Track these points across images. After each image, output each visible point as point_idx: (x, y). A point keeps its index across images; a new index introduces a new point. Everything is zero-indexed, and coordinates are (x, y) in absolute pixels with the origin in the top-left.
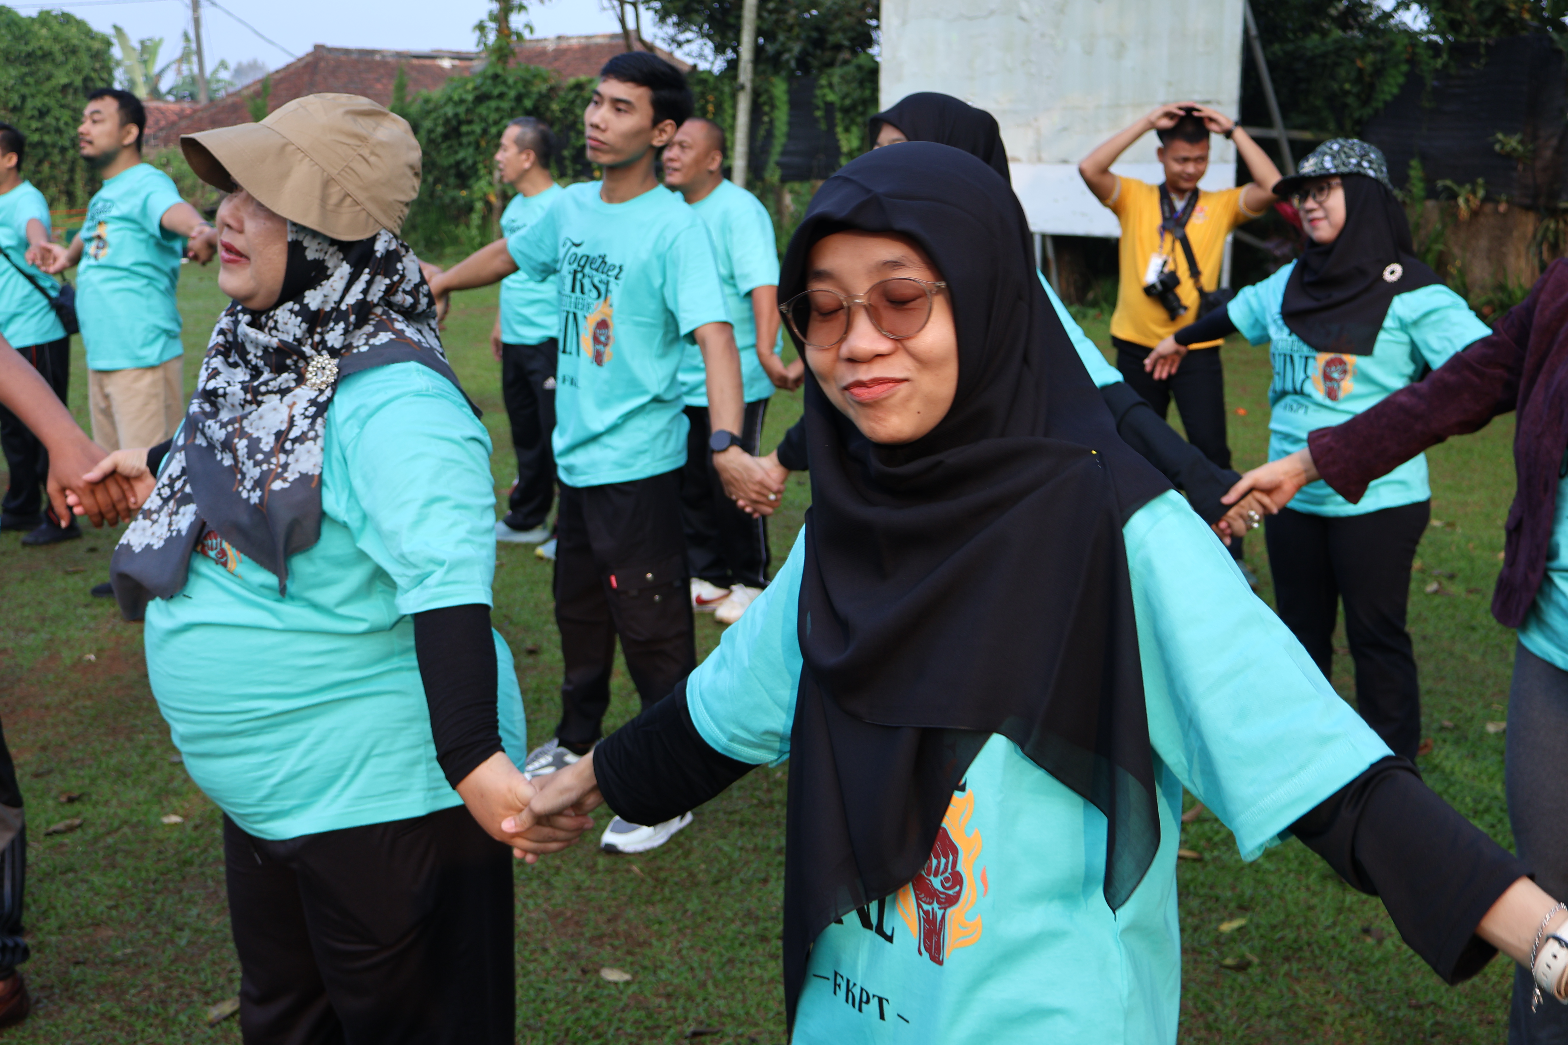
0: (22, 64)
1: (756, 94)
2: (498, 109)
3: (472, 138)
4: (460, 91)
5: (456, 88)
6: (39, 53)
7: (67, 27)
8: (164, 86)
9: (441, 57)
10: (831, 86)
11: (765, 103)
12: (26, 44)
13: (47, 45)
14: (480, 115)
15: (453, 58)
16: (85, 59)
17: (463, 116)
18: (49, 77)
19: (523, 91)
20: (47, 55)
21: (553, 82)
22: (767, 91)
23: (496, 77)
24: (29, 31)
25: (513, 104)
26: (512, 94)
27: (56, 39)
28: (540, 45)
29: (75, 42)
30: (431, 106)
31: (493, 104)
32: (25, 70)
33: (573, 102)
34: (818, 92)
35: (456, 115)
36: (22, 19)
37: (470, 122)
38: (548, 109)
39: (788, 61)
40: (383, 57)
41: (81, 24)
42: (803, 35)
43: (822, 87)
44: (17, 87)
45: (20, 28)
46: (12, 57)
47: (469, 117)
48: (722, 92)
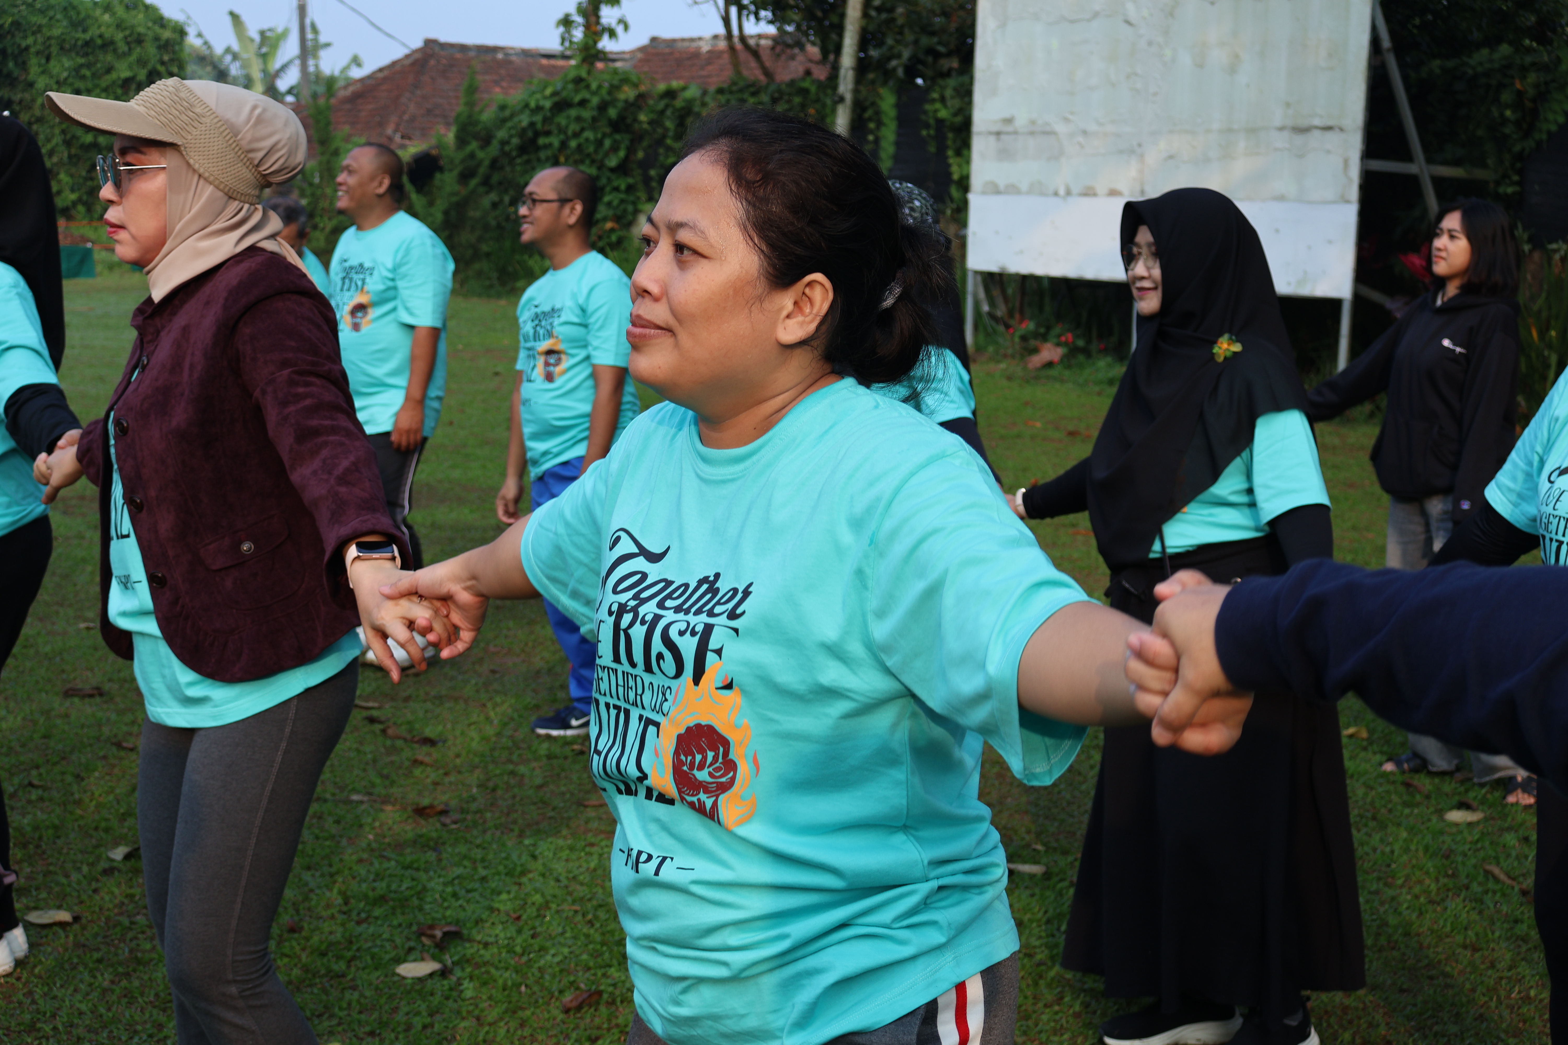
0: (77, 54)
1: (858, 108)
2: (578, 119)
3: (549, 153)
4: (538, 96)
5: (534, 93)
6: (99, 42)
7: (134, 13)
8: (283, 85)
10: (943, 100)
11: (869, 119)
12: (85, 31)
13: (108, 33)
14: (559, 126)
16: (151, 50)
17: (540, 126)
18: (109, 70)
19: (607, 98)
20: (107, 45)
21: (643, 88)
22: (873, 104)
23: (578, 81)
25: (595, 113)
26: (595, 101)
27: (119, 26)
28: (694, 45)
29: (141, 30)
30: (507, 113)
31: (573, 112)
32: (81, 61)
33: (662, 112)
34: (929, 108)
35: (532, 124)
37: (548, 133)
38: (635, 120)
39: (894, 69)
40: (506, 54)
43: (932, 101)
44: (70, 80)
45: (78, 13)
46: (67, 46)
47: (547, 128)
48: (824, 105)
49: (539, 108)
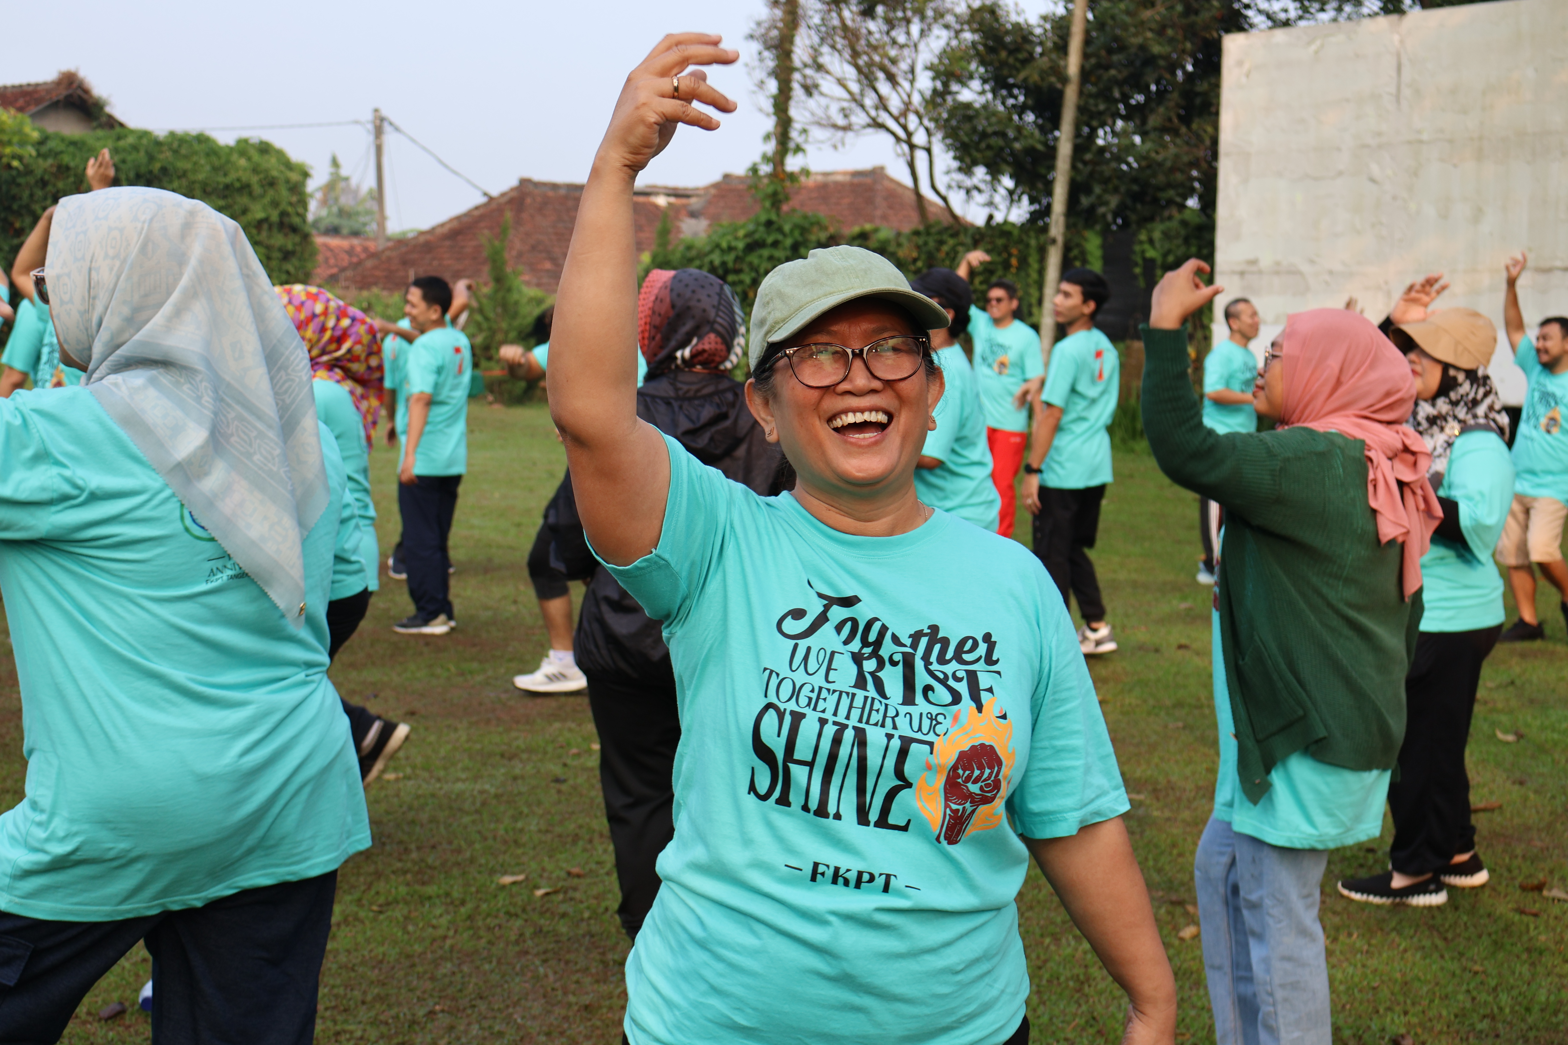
0: (219, 197)
1: (1067, 248)
4: (729, 237)
5: (725, 235)
6: (237, 185)
7: (266, 157)
9: (656, 194)
10: (1151, 241)
11: (1076, 258)
12: (225, 175)
13: (245, 177)
14: (751, 264)
15: (668, 195)
16: (284, 192)
17: (731, 265)
19: (800, 239)
20: (245, 188)
22: (1078, 245)
23: (769, 224)
24: (228, 161)
26: (788, 242)
27: (255, 170)
29: (275, 173)
30: (693, 253)
31: (766, 252)
34: (1137, 248)
35: (724, 264)
36: (221, 148)
37: (738, 271)
39: (1104, 216)
41: (280, 155)
42: (1123, 189)
43: (1141, 242)
45: (219, 157)
46: (209, 189)
47: (738, 266)
48: (1028, 246)
49: (731, 249)
